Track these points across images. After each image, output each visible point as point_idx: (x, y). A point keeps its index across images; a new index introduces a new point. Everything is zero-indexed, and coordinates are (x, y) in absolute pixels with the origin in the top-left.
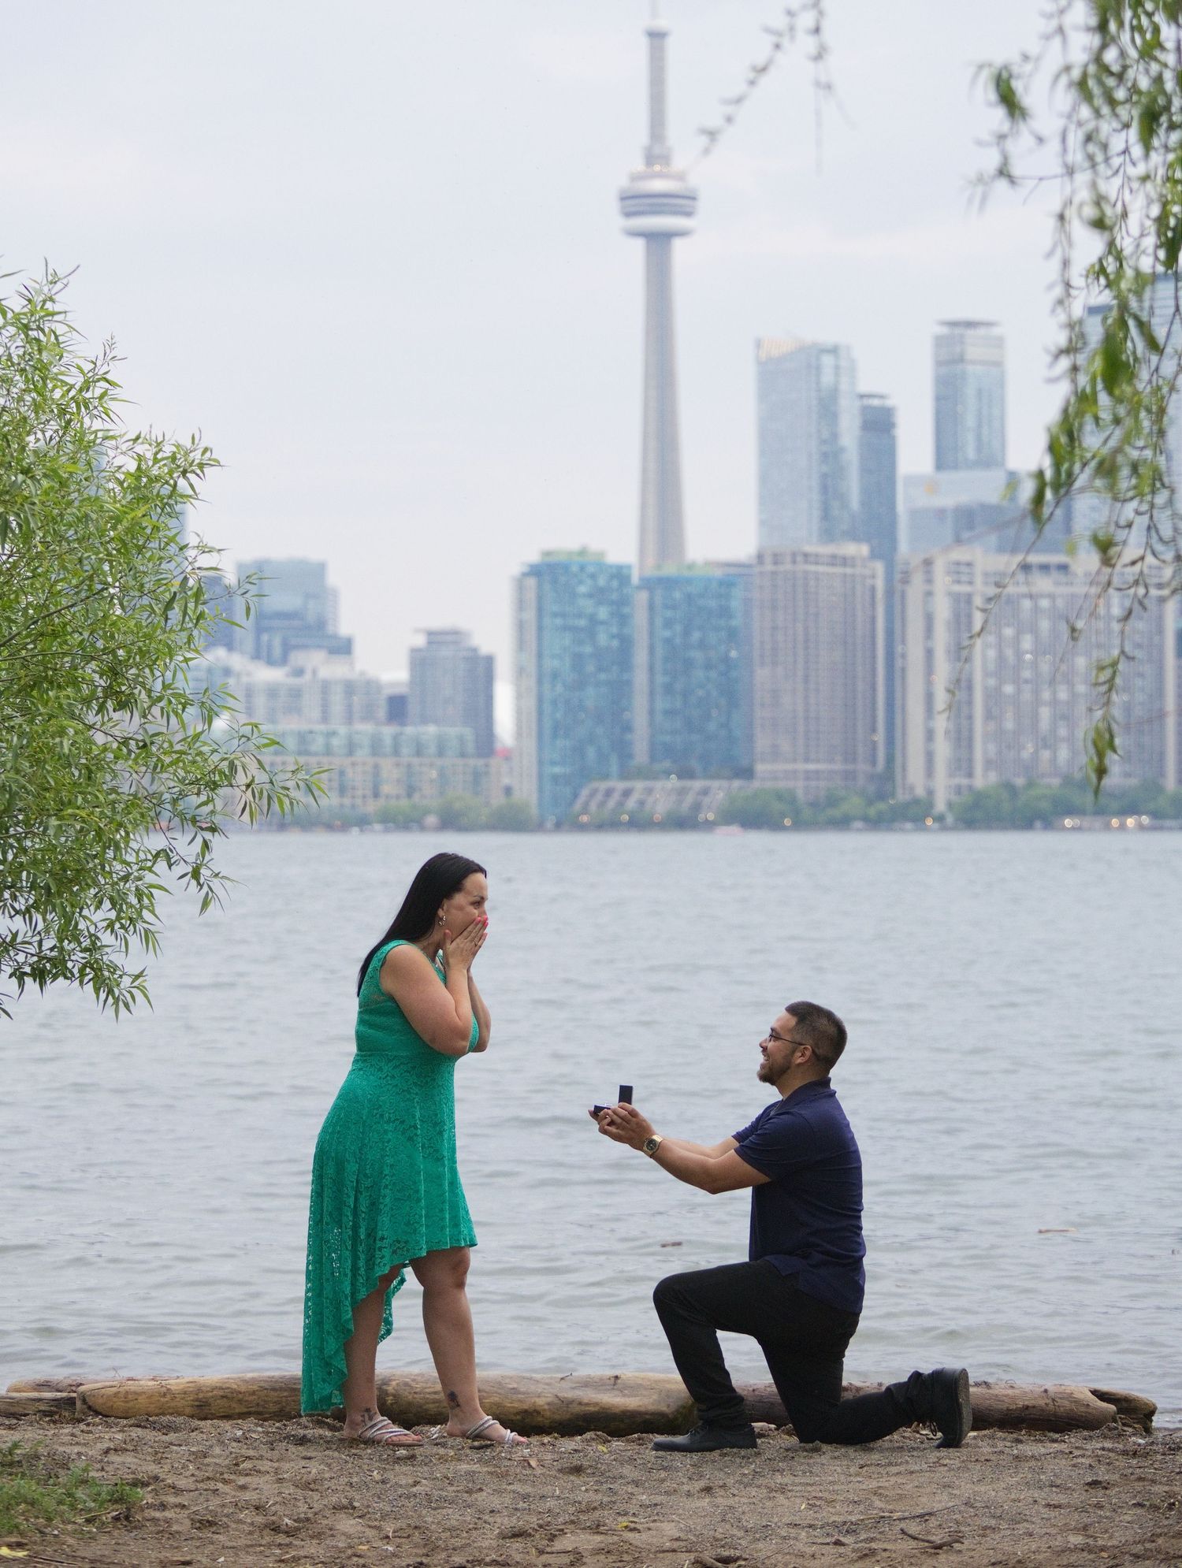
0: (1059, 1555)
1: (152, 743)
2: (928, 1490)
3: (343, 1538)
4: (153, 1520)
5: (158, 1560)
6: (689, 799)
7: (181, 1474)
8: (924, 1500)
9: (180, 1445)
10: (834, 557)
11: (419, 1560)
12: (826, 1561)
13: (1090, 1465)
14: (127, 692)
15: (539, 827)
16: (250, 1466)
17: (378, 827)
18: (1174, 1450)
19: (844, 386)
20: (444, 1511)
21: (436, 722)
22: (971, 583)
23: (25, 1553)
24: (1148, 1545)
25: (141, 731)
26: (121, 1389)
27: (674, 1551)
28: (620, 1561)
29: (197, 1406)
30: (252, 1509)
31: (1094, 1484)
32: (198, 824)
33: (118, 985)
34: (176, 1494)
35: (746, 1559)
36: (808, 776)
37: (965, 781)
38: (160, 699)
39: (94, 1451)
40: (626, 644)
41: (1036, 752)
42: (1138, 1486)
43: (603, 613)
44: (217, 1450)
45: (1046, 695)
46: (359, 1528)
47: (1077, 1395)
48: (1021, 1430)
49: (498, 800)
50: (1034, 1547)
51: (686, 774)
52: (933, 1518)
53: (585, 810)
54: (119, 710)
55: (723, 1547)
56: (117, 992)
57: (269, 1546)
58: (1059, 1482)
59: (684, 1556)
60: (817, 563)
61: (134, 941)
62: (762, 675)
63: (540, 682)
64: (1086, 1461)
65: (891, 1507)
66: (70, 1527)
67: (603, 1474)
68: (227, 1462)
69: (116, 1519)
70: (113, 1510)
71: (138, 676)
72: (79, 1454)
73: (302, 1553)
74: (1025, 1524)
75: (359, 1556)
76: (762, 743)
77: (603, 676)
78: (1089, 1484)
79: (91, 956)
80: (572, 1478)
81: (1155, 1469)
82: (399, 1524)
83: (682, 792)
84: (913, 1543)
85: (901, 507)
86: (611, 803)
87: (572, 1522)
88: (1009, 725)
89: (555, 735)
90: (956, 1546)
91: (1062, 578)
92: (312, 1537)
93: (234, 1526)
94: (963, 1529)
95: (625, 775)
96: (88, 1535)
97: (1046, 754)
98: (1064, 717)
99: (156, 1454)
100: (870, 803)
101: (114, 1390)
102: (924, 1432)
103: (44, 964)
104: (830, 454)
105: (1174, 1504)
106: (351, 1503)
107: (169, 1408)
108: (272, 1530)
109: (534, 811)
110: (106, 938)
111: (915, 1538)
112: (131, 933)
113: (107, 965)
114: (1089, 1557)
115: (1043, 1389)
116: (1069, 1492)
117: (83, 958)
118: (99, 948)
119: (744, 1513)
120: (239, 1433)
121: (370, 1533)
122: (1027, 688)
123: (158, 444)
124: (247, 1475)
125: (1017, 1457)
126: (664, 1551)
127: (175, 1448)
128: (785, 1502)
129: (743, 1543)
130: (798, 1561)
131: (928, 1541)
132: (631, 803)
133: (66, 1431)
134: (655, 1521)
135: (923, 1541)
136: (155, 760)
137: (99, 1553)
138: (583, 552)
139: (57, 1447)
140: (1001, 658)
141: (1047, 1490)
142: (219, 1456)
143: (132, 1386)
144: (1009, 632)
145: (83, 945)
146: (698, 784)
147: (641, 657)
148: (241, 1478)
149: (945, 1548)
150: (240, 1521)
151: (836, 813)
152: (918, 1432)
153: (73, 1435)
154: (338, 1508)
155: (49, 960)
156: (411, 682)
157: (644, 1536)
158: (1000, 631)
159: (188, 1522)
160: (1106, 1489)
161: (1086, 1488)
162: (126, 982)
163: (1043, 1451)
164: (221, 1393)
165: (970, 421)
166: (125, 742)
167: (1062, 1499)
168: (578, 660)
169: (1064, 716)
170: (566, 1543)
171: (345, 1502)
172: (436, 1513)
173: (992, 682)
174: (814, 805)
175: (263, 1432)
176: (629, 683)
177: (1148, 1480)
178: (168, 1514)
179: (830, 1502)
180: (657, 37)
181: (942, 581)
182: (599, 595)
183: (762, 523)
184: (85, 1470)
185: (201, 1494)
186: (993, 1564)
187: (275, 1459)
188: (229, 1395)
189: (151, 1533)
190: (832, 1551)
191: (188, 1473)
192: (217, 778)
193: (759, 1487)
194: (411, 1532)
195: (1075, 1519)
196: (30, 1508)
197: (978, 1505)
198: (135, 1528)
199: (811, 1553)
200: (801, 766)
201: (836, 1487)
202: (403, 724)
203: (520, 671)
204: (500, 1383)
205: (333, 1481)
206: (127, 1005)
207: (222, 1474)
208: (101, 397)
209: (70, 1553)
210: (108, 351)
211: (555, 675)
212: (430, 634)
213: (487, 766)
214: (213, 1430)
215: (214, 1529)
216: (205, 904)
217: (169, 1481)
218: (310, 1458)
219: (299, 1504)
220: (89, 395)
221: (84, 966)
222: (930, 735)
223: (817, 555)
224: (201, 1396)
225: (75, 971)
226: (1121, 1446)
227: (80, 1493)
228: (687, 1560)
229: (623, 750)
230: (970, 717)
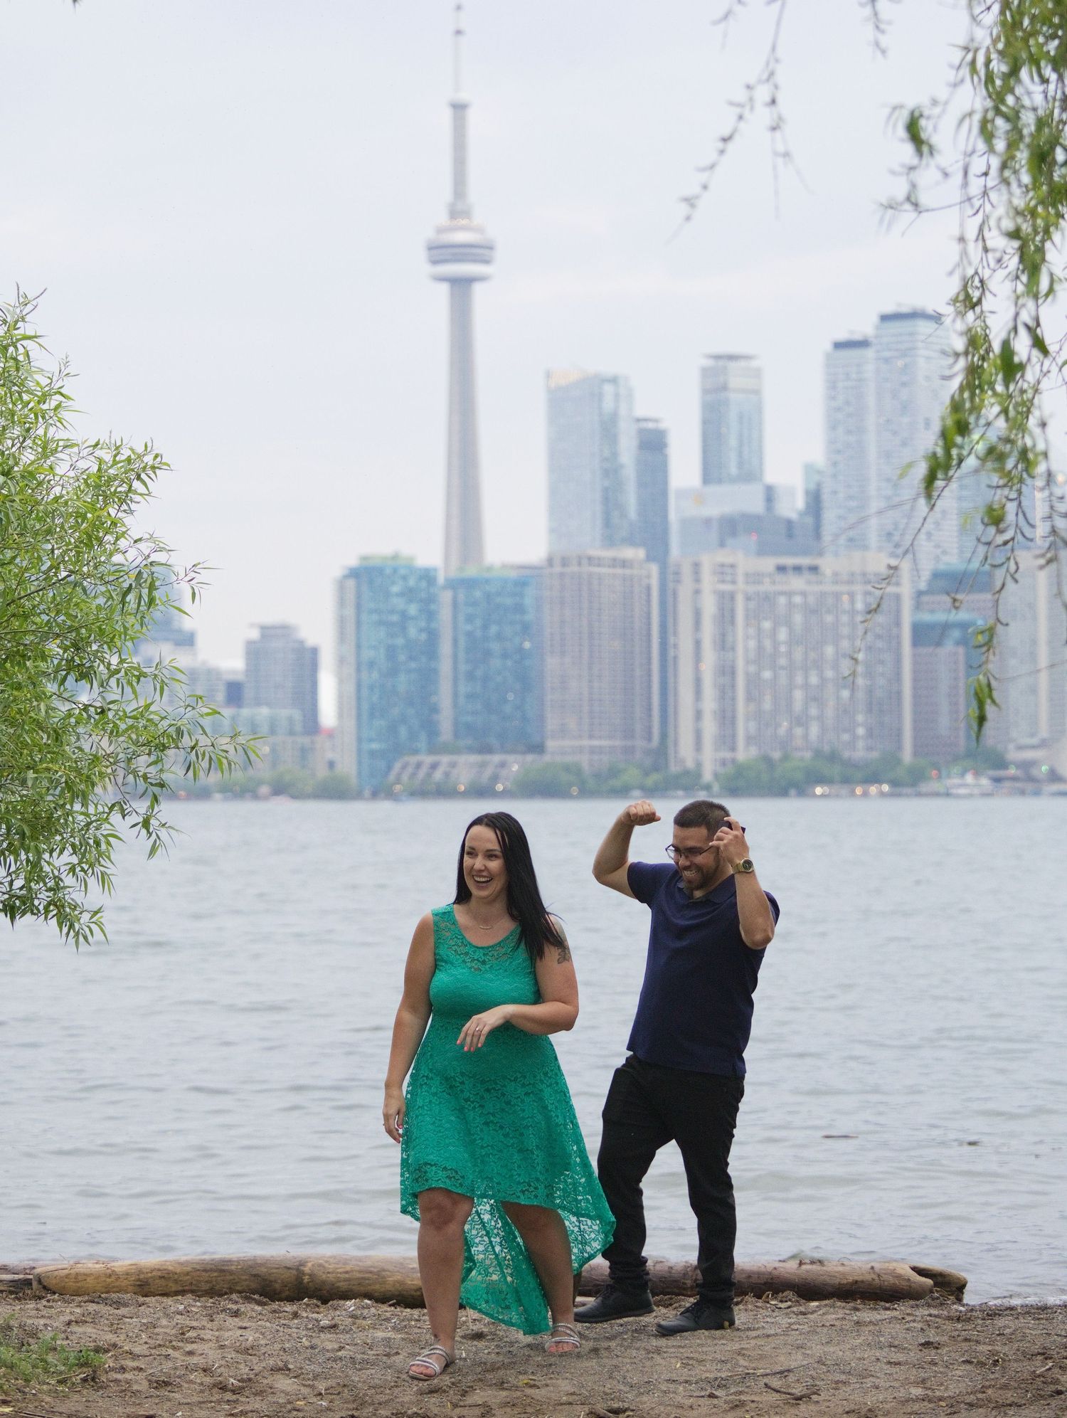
0: (903, 1405)
1: (109, 709)
2: (784, 1351)
3: (283, 1395)
4: (116, 1381)
5: (125, 1415)
6: (488, 772)
7: (136, 1342)
8: (782, 1358)
9: (131, 1318)
10: (614, 560)
11: (350, 1413)
12: (704, 1410)
13: (922, 1329)
14: (87, 665)
15: (357, 796)
16: (195, 1335)
17: (218, 796)
18: (991, 1315)
19: (623, 411)
20: (368, 1372)
21: (268, 704)
22: (734, 582)
23: (11, 1409)
24: (980, 1396)
25: (99, 699)
26: (72, 1271)
27: (570, 1404)
28: (525, 1413)
29: (139, 1285)
30: (200, 1371)
31: (927, 1344)
32: (149, 780)
33: (79, 920)
34: (133, 1359)
35: (633, 1410)
36: (592, 751)
37: (728, 755)
38: (118, 671)
39: (58, 1323)
40: (433, 636)
41: (791, 729)
42: (965, 1346)
43: (413, 609)
44: (164, 1322)
45: (799, 679)
46: (295, 1387)
47: (899, 1271)
48: (856, 1300)
49: (322, 772)
50: (881, 1398)
51: (486, 749)
52: (791, 1374)
53: (398, 781)
54: (80, 680)
55: (612, 1400)
56: (77, 926)
57: (219, 1402)
58: (896, 1343)
59: (579, 1408)
60: (599, 565)
61: (92, 882)
62: (552, 663)
63: (358, 670)
64: (919, 1326)
65: (754, 1365)
66: (45, 1387)
67: (501, 1340)
68: (174, 1332)
69: (85, 1380)
70: (80, 1373)
71: (97, 651)
72: (46, 1325)
73: (249, 1408)
74: (871, 1379)
75: (298, 1410)
76: (552, 723)
77: (413, 665)
78: (922, 1345)
79: (54, 894)
80: (475, 1343)
81: (978, 1331)
82: (330, 1383)
83: (483, 765)
84: (777, 1396)
85: (673, 516)
86: (422, 774)
87: (481, 1380)
88: (767, 705)
89: (372, 716)
90: (814, 1397)
91: (812, 577)
92: (255, 1394)
93: (186, 1385)
94: (818, 1383)
95: (433, 750)
96: (62, 1394)
97: (799, 731)
98: (815, 699)
99: (112, 1325)
100: (647, 774)
101: (66, 1272)
102: (773, 1302)
103: (14, 902)
104: (611, 470)
105: (998, 1361)
106: (286, 1366)
107: (114, 1287)
108: (220, 1389)
109: (354, 781)
110: (69, 880)
111: (778, 1391)
112: (89, 875)
113: (69, 903)
114: (930, 1406)
115: (869, 1266)
116: (906, 1351)
117: (48, 897)
118: (62, 888)
119: (628, 1371)
120: (181, 1307)
121: (305, 1391)
122: (783, 673)
123: (117, 448)
124: (193, 1342)
125: (858, 1322)
126: (562, 1404)
127: (128, 1320)
128: (662, 1361)
129: (629, 1396)
130: (678, 1411)
131: (789, 1394)
132: (438, 775)
133: (32, 1306)
134: (551, 1378)
135: (785, 1393)
136: (111, 725)
137: (73, 1409)
138: (395, 557)
139: (25, 1319)
140: (760, 648)
141: (887, 1350)
142: (166, 1327)
143: (80, 1268)
144: (767, 625)
145: (49, 885)
146: (496, 758)
147: (445, 648)
148: (187, 1345)
149: (804, 1399)
150: (191, 1382)
151: (616, 783)
152: (768, 1302)
153: (37, 1309)
154: (275, 1370)
155: (18, 897)
156: (247, 671)
157: (543, 1391)
158: (759, 624)
159: (146, 1383)
160: (937, 1348)
161: (920, 1348)
162: (85, 917)
163: (879, 1317)
164: (160, 1274)
165: (733, 442)
166: (86, 708)
167: (900, 1357)
168: (391, 652)
169: (815, 697)
170: (478, 1397)
171: (281, 1364)
172: (360, 1373)
173: (752, 669)
174: (597, 776)
175: (201, 1306)
176: (435, 671)
177: (973, 1341)
178: (128, 1376)
179: (700, 1362)
180: (459, 108)
181: (708, 582)
182: (409, 594)
183: (552, 531)
184: (53, 1339)
185: (155, 1359)
186: (847, 1413)
187: (215, 1328)
188: (166, 1275)
189: (115, 1392)
190: (707, 1403)
191: (142, 1341)
192: (166, 741)
193: (637, 1349)
194: (340, 1389)
195: (914, 1374)
196: (9, 1371)
197: (828, 1362)
198: (101, 1387)
199: (689, 1404)
200: (586, 742)
201: (705, 1349)
202: (240, 706)
203: (341, 661)
204: (402, 1264)
205: (268, 1347)
206: (85, 938)
207: (171, 1342)
208: (56, 408)
209: (49, 1409)
210: (63, 368)
211: (371, 664)
212: (264, 628)
213: (313, 742)
214: (157, 1305)
215: (169, 1388)
216: (153, 851)
217: (126, 1348)
218: (245, 1328)
219: (242, 1366)
220: (45, 407)
221: (49, 904)
222: (698, 715)
223: (599, 559)
224: (142, 1276)
225: (41, 907)
226: (945, 1313)
227: (50, 1358)
228: (582, 1412)
229: (431, 728)
230: (733, 699)
